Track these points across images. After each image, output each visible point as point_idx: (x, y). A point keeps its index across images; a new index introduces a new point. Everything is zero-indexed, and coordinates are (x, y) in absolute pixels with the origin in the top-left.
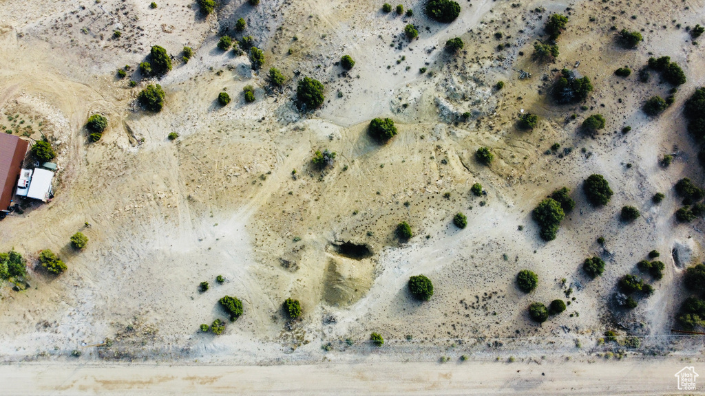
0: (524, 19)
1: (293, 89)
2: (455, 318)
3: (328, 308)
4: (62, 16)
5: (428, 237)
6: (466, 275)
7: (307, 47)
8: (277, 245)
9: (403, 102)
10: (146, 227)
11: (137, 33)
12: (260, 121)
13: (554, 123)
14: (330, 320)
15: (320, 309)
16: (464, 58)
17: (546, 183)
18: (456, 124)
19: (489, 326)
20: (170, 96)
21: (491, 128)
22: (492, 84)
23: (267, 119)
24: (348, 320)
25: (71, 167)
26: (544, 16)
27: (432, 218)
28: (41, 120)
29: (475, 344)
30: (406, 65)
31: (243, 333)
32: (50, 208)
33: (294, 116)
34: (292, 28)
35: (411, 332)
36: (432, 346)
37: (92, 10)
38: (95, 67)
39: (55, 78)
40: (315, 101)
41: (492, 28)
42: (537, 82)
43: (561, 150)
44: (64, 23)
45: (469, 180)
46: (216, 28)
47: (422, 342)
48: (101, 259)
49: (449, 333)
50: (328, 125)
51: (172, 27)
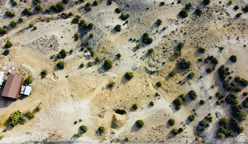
0: (171, 43)
1: (103, 63)
2: (150, 133)
3: (113, 129)
4: (35, 40)
5: (142, 108)
6: (154, 120)
7: (107, 50)
8: (97, 110)
9: (136, 67)
10: (59, 104)
11: (57, 45)
12: (93, 72)
13: (180, 74)
14: (113, 133)
15: (110, 129)
16: (154, 54)
17: (178, 92)
18: (151, 74)
19: (160, 136)
20: (66, 64)
21: (161, 75)
22: (162, 62)
23: (95, 71)
24: (119, 133)
25: (37, 85)
26: (177, 42)
27: (144, 103)
28: (28, 71)
29: (156, 141)
30: (137, 56)
31: (87, 136)
32: (30, 98)
33: (103, 71)
34: (103, 45)
35: (137, 137)
36: (144, 141)
37: (44, 38)
38: (44, 55)
39: (33, 59)
40: (110, 66)
41: (162, 46)
42: (175, 62)
43: (182, 83)
44: (36, 42)
45: (155, 91)
46: (80, 43)
47: (140, 140)
48: (45, 113)
49: (148, 137)
50: (113, 74)
51: (67, 43)
